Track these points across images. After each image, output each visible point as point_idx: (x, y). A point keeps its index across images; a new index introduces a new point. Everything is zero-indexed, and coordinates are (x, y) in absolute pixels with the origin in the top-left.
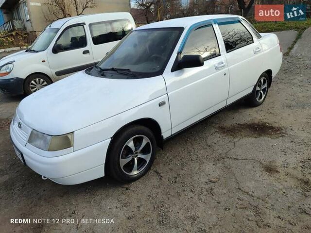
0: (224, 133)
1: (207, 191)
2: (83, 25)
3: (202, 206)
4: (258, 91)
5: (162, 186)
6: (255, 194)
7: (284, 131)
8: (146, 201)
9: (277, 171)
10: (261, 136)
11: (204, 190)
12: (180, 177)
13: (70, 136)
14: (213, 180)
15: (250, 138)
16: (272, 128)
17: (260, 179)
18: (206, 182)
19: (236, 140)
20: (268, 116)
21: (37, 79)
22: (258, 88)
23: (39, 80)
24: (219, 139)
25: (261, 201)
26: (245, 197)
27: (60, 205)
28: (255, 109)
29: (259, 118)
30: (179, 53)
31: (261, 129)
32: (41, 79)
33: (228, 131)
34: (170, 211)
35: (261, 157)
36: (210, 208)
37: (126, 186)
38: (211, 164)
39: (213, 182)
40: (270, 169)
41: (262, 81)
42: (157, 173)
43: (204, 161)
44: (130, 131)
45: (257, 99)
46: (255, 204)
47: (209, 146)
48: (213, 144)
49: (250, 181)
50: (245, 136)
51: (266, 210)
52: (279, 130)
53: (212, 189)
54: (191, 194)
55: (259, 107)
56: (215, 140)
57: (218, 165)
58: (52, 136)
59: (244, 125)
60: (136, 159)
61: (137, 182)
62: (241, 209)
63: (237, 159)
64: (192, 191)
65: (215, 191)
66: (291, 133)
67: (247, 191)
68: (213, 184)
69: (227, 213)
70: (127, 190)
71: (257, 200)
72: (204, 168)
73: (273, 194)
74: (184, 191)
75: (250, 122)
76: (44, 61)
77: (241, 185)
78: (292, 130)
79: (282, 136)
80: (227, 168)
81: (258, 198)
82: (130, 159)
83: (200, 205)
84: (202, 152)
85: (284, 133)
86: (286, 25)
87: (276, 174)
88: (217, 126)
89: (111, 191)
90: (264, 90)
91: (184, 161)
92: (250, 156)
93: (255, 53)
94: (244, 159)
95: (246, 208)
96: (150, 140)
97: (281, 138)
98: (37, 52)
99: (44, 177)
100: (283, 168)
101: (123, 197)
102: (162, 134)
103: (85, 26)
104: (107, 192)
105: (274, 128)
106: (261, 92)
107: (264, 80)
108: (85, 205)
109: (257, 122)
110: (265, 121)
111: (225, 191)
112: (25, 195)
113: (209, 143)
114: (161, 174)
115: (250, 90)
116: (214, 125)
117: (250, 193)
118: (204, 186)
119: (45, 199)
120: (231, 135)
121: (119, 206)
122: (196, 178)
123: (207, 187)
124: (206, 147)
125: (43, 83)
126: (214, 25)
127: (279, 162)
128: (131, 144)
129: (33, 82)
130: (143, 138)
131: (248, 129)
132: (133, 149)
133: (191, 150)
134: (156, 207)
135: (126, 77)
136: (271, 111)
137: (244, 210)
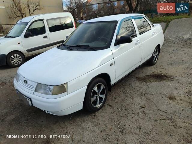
0: (140, 80)
1: (141, 112)
2: (43, 21)
3: (141, 120)
4: (154, 56)
5: (115, 112)
6: (168, 112)
7: (172, 78)
8: (109, 121)
9: (175, 99)
10: (161, 81)
11: (140, 112)
12: (124, 106)
13: (65, 85)
14: (143, 106)
15: (156, 83)
16: (166, 76)
17: (168, 103)
18: (139, 108)
19: (148, 84)
20: (161, 70)
21: (15, 55)
22: (154, 55)
23: (16, 55)
24: (139, 84)
25: (172, 115)
26: (163, 114)
27: (56, 129)
28: (153, 67)
29: (157, 72)
30: (117, 35)
31: (160, 77)
32: (18, 55)
33: (142, 79)
34: (125, 125)
35: (165, 92)
36: (146, 121)
37: (94, 114)
38: (139, 98)
39: (143, 107)
40: (171, 98)
41: (156, 50)
42: (109, 105)
43: (134, 96)
44: (95, 81)
45: (154, 61)
46: (170, 117)
47: (134, 88)
48: (136, 87)
49: (163, 105)
50: (153, 82)
51: (176, 119)
52: (169, 77)
53: (144, 111)
54: (133, 115)
55: (155, 65)
56: (136, 85)
57: (143, 98)
58: (54, 86)
59: (150, 75)
60: (98, 97)
61: (99, 112)
62: (163, 120)
63: (152, 94)
64: (133, 113)
65: (145, 112)
66: (176, 78)
67: (163, 110)
68: (143, 109)
69: (156, 123)
70: (95, 116)
71: (170, 115)
72: (135, 100)
73: (177, 111)
74: (129, 114)
75: (153, 74)
76: (19, 43)
77: (159, 108)
78: (176, 77)
79: (173, 80)
80: (148, 99)
81: (170, 114)
82: (96, 98)
83: (140, 120)
84: (131, 91)
85: (173, 79)
86: (159, 20)
87: (175, 101)
88: (135, 77)
89: (85, 118)
90: (156, 56)
91: (123, 97)
92: (159, 92)
93: (153, 35)
94: (156, 94)
95: (165, 119)
96: (105, 86)
97: (172, 81)
98: (14, 37)
99: (48, 112)
100: (178, 97)
101: (94, 120)
102: (111, 83)
103: (44, 21)
104: (83, 119)
105: (167, 76)
106: (156, 57)
107: (157, 50)
108: (72, 127)
109: (156, 73)
110: (160, 73)
111: (151, 111)
112: (30, 125)
113: (134, 86)
114: (112, 106)
115: (150, 56)
116: (133, 76)
117: (166, 111)
118: (139, 110)
119: (45, 127)
120: (144, 82)
121: (93, 125)
122: (133, 106)
123: (140, 110)
124: (132, 89)
125: (18, 57)
126: (132, 20)
127: (175, 94)
128: (96, 89)
129: (12, 57)
130: (101, 85)
131: (153, 78)
132: (97, 91)
133: (125, 91)
134: (115, 124)
135: (88, 50)
136: (162, 67)
137: (165, 120)
